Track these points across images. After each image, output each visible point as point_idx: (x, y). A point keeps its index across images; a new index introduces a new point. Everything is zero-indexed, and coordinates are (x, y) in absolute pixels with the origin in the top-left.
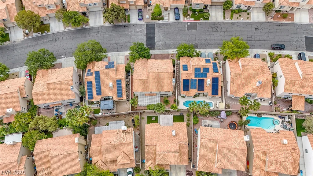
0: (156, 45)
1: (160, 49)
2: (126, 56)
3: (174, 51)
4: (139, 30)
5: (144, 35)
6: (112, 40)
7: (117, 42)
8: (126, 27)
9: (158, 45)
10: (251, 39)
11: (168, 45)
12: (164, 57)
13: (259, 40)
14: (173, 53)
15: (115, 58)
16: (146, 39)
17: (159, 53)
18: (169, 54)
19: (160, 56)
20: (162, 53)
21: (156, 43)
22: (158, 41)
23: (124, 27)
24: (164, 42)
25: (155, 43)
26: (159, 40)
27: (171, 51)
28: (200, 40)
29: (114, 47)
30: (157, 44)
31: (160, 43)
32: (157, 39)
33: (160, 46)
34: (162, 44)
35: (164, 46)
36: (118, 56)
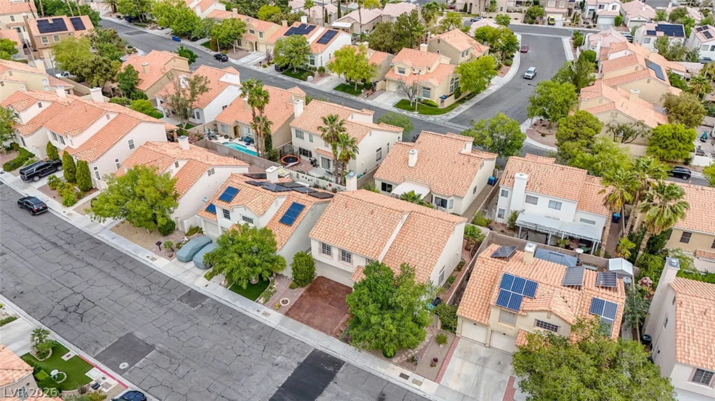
0: (302, 360)
1: (299, 343)
2: (437, 379)
3: (265, 314)
9: (295, 355)
10: (49, 244)
11: (262, 340)
12: (307, 312)
13: (37, 236)
14: (270, 311)
15: (482, 391)
17: (313, 332)
18: (287, 314)
19: (317, 321)
20: (305, 326)
21: (296, 366)
22: (285, 367)
24: (266, 355)
25: (298, 367)
26: (276, 368)
27: (273, 318)
28: (159, 304)
30: (293, 361)
31: (279, 359)
32: (282, 377)
33: (290, 352)
34: (277, 353)
35: (278, 345)
36: (464, 396)
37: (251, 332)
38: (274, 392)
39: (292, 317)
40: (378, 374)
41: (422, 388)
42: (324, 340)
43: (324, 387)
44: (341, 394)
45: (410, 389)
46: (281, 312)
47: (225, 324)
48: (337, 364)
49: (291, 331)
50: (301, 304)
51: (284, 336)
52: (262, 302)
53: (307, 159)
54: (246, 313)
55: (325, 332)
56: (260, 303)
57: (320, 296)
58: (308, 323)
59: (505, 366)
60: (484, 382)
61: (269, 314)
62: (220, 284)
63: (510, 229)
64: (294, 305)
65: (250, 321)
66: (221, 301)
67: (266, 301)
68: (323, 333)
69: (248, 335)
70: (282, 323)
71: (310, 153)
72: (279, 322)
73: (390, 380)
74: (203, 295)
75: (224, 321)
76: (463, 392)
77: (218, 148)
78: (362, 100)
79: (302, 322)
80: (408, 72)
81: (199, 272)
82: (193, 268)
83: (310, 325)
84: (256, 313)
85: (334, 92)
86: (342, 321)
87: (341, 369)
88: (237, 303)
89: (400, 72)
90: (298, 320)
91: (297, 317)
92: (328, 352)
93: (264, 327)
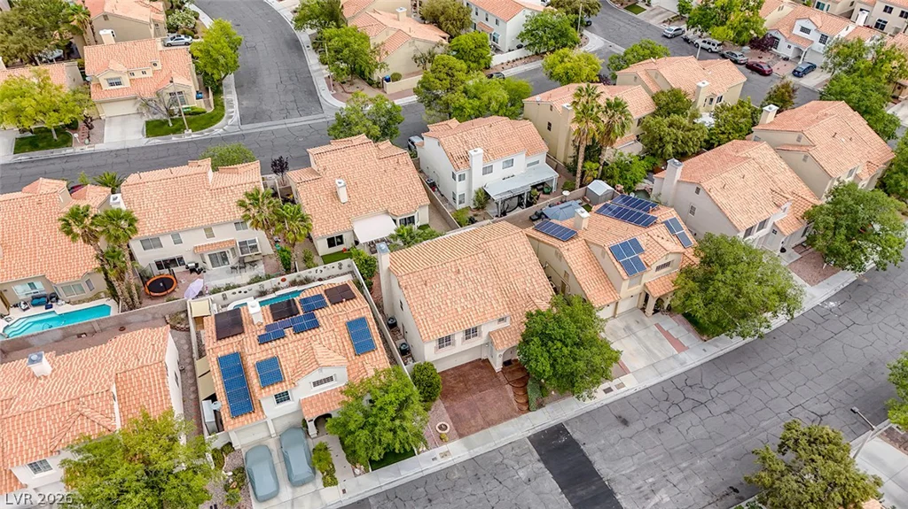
0: (536, 456)
1: (510, 447)
2: (625, 371)
3: (445, 455)
4: (656, 499)
5: (620, 482)
6: (728, 412)
7: (703, 412)
8: (724, 489)
9: (526, 458)
11: (482, 477)
12: (474, 417)
14: (444, 448)
15: (656, 351)
16: (597, 467)
17: (503, 427)
18: (461, 436)
19: (493, 415)
20: (490, 429)
21: (541, 465)
22: (537, 475)
23: (736, 491)
24: (509, 483)
25: (546, 463)
26: (533, 483)
27: (457, 451)
29: (697, 389)
30: (533, 464)
31: (522, 474)
32: (549, 484)
33: (518, 460)
34: (513, 472)
35: (501, 467)
36: (653, 365)
37: (462, 481)
38: (566, 500)
39: (469, 434)
40: (592, 408)
41: (628, 386)
42: (523, 424)
43: (584, 455)
44: (601, 448)
45: (623, 395)
46: (454, 439)
47: (430, 501)
48: (559, 430)
49: (488, 445)
50: (457, 415)
51: (491, 455)
52: (425, 449)
53: (183, 268)
54: (425, 473)
55: (512, 417)
56: (424, 451)
57: (462, 393)
58: (490, 424)
59: (642, 321)
60: (648, 344)
61: (448, 451)
62: (356, 475)
63: (478, 209)
64: (454, 423)
65: (445, 473)
66: (384, 489)
67: (426, 444)
68: (512, 420)
69: (465, 486)
70: (469, 447)
71: (181, 259)
72: (465, 449)
73: (605, 403)
74: (358, 502)
75: (423, 501)
76: (649, 363)
77: (34, 341)
78: (87, 149)
79: (483, 428)
80: (126, 80)
81: (310, 488)
82: (293, 493)
83: (493, 424)
84: (435, 463)
85: (23, 157)
86: (511, 395)
87: (569, 431)
88: (404, 473)
89: (112, 84)
90: (478, 431)
91: (473, 429)
92: (539, 429)
93: (463, 466)
